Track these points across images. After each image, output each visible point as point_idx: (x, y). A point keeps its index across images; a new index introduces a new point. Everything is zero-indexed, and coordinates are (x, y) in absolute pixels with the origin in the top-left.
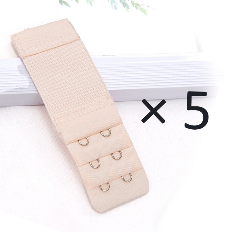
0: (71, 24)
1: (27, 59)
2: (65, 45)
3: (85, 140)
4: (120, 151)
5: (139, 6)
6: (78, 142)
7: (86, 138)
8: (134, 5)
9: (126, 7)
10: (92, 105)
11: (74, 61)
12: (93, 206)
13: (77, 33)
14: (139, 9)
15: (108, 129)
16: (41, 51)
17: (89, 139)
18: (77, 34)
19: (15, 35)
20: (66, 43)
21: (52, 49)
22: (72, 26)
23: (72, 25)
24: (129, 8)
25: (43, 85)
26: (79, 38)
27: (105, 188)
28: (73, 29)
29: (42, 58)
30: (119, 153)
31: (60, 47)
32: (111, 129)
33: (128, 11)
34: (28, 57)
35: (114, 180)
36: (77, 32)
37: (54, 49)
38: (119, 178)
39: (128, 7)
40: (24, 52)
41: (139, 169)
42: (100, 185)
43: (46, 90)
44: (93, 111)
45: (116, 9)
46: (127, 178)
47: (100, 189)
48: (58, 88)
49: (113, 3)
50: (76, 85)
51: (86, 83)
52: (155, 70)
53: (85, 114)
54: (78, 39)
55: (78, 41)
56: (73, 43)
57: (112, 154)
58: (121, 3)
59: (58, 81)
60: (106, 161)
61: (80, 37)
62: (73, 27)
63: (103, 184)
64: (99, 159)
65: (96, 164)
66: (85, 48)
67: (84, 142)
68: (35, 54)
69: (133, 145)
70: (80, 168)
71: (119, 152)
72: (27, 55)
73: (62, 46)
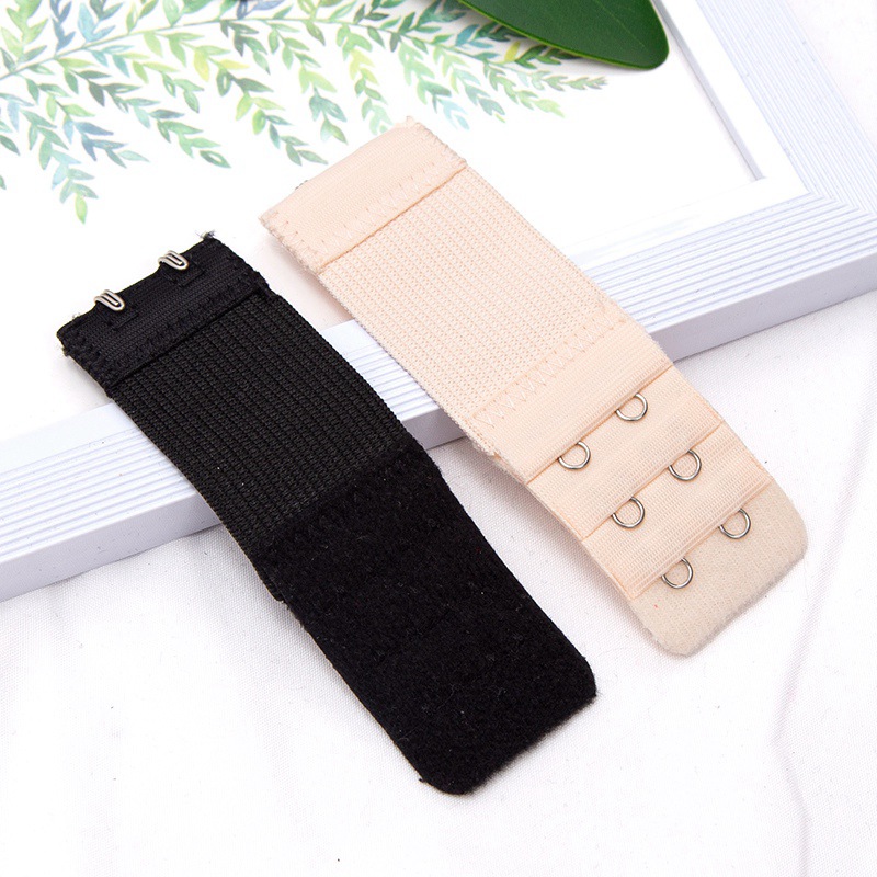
0: (426, 129)
1: (330, 273)
2: (427, 196)
3: (578, 449)
4: (691, 453)
5: (532, 98)
6: (557, 465)
7: (577, 444)
8: (519, 100)
9: (494, 112)
10: (566, 343)
11: (470, 237)
12: (661, 642)
13: (452, 151)
14: (533, 105)
15: (635, 397)
16: (364, 236)
17: (589, 443)
18: (455, 154)
19: (273, 213)
20: (430, 189)
21: (394, 220)
22: (433, 135)
23: (430, 133)
24: (504, 114)
25: (402, 335)
26: (462, 166)
27: (679, 577)
28: (438, 143)
29: (374, 254)
30: (691, 458)
31: (415, 208)
32: (643, 392)
33: (503, 121)
34: (332, 265)
35: (700, 544)
36: (451, 147)
37: (399, 218)
38: (712, 533)
39: (501, 111)
40: (315, 253)
41: (763, 490)
42: (662, 573)
43: (413, 346)
44: (572, 360)
45: (465, 126)
46: (736, 527)
47: (666, 586)
48: (447, 328)
49: (453, 112)
50: (499, 302)
51: (524, 289)
52: (639, 278)
53: (552, 376)
54: (460, 168)
55: (464, 173)
56: (450, 184)
57: (670, 468)
58: (475, 103)
59: (440, 308)
60: (658, 494)
61: (464, 161)
62: (437, 138)
63: (671, 569)
64: (638, 497)
65: (630, 515)
66: (490, 189)
67: (576, 458)
68: (373, 235)
69: (723, 422)
70: (586, 543)
71: (689, 457)
72: (326, 259)
73: (422, 203)
